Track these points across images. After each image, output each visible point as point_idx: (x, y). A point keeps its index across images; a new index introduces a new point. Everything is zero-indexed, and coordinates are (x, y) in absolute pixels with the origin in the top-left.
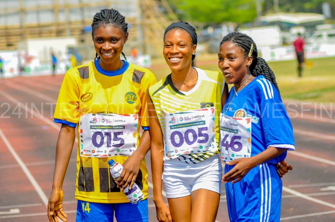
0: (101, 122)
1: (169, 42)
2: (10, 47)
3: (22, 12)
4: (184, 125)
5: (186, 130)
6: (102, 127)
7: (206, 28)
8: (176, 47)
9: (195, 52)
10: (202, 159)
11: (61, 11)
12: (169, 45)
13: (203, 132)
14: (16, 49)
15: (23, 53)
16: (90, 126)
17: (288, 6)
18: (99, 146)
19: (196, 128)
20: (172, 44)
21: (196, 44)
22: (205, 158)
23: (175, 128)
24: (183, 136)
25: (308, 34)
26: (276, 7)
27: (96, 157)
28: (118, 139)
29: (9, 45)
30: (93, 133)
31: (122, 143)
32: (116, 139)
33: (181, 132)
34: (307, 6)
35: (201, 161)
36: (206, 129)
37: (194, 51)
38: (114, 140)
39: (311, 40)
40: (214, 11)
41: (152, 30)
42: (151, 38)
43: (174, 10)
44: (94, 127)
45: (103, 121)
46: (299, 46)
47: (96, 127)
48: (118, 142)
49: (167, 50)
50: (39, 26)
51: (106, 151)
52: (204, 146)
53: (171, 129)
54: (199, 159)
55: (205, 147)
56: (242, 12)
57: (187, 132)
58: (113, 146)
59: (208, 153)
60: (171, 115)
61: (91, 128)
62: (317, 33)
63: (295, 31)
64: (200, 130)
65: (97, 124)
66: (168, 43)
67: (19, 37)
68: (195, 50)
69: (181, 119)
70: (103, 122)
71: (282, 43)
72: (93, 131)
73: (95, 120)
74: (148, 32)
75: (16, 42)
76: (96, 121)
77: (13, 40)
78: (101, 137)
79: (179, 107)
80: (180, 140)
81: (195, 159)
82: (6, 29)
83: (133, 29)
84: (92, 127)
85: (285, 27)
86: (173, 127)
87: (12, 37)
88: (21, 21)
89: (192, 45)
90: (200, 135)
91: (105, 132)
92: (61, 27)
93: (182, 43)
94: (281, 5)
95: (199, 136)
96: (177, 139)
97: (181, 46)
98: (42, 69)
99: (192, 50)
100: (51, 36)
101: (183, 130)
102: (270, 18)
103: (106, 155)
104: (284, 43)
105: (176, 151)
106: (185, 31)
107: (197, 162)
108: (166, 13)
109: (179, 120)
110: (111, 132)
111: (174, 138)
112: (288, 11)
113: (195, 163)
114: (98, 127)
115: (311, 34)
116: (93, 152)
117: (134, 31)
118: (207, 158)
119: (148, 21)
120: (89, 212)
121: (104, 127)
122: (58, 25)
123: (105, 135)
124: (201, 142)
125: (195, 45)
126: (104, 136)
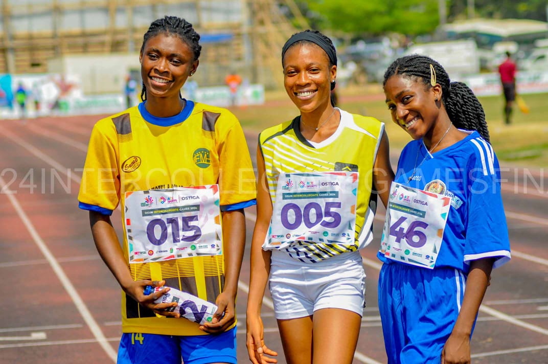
0: (159, 203)
1: (291, 66)
2: (37, 69)
3: (57, 11)
4: (305, 196)
5: (307, 203)
6: (161, 211)
7: (354, 41)
8: (305, 74)
9: (335, 77)
10: (326, 256)
11: (120, 10)
12: (294, 72)
13: (333, 210)
14: (45, 71)
15: (57, 77)
16: (142, 211)
17: (491, 7)
18: (159, 243)
19: (322, 202)
20: (298, 71)
21: (336, 65)
22: (331, 255)
23: (291, 198)
24: (301, 211)
25: (521, 54)
26: (471, 9)
27: (157, 261)
28: (190, 229)
29: (35, 65)
30: (147, 223)
31: (198, 233)
32: (187, 227)
33: (299, 206)
34: (522, 8)
35: (324, 259)
36: (339, 205)
37: (333, 77)
38: (184, 230)
39: (527, 64)
40: (369, 15)
41: (267, 44)
42: (265, 57)
43: (305, 13)
44: (148, 213)
45: (162, 200)
46: (508, 73)
47: (152, 212)
48: (191, 233)
49: (291, 80)
50: (84, 35)
51: (172, 250)
52: (330, 233)
53: (284, 198)
54: (322, 255)
55: (333, 235)
56: (415, 16)
57: (308, 207)
58: (182, 240)
59: (337, 245)
60: (288, 176)
61: (144, 215)
62: (537, 53)
63: (500, 48)
64: (328, 205)
65: (153, 207)
66: (291, 68)
67: (51, 52)
68: (335, 75)
69: (302, 185)
70: (162, 203)
71: (479, 69)
72: (147, 220)
73: (149, 200)
74: (261, 47)
75: (46, 59)
76: (151, 203)
77: (41, 56)
78: (162, 227)
79: (302, 165)
80: (296, 219)
81: (315, 254)
82: (31, 37)
83: (236, 42)
84: (146, 213)
85: (485, 42)
86: (288, 196)
87: (40, 52)
88: (55, 27)
89: (330, 67)
90: (328, 214)
91: (167, 219)
92: (120, 37)
93: (313, 66)
94: (478, 7)
95: (325, 216)
96: (291, 216)
97: (312, 72)
98: (87, 105)
99: (330, 75)
100: (102, 52)
101: (302, 203)
102: (460, 26)
103: (173, 256)
104: (483, 68)
105: (288, 236)
106: (316, 45)
107: (318, 259)
108: (290, 16)
109: (298, 186)
110: (177, 218)
111: (287, 215)
112: (490, 15)
113: (314, 261)
114: (155, 212)
115: (528, 54)
116: (151, 253)
117: (238, 44)
118: (334, 255)
119: (260, 30)
120: (141, 343)
121: (165, 211)
122: (115, 32)
123: (168, 223)
124: (327, 224)
125: (334, 66)
126: (167, 225)
